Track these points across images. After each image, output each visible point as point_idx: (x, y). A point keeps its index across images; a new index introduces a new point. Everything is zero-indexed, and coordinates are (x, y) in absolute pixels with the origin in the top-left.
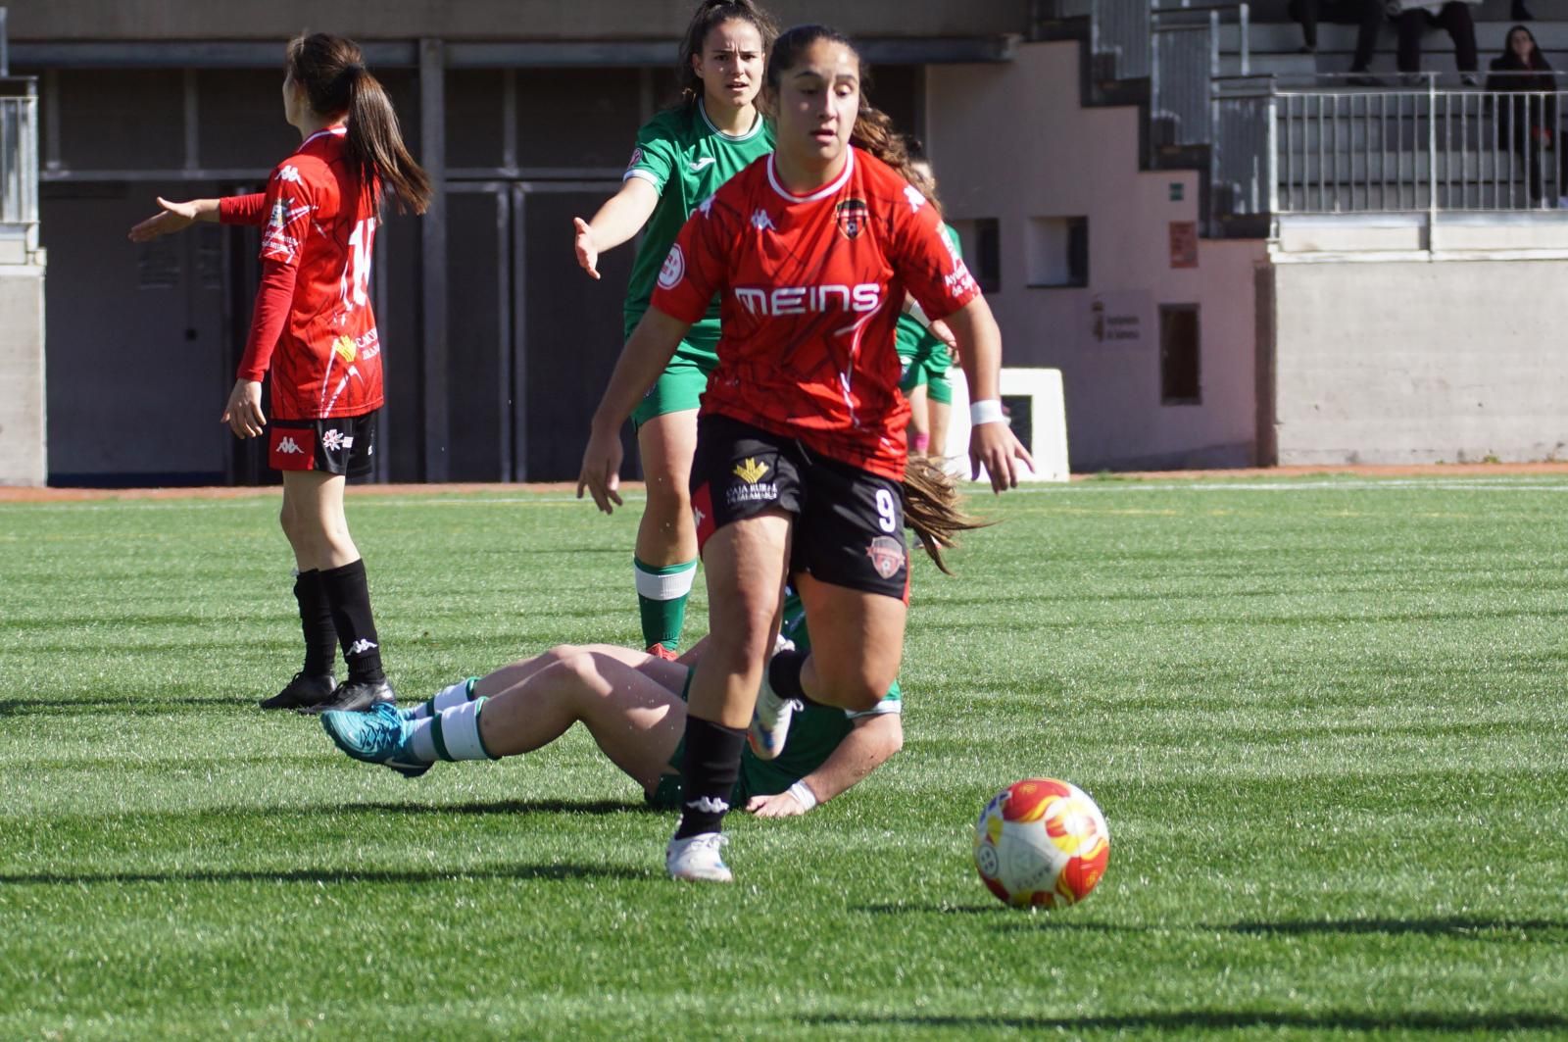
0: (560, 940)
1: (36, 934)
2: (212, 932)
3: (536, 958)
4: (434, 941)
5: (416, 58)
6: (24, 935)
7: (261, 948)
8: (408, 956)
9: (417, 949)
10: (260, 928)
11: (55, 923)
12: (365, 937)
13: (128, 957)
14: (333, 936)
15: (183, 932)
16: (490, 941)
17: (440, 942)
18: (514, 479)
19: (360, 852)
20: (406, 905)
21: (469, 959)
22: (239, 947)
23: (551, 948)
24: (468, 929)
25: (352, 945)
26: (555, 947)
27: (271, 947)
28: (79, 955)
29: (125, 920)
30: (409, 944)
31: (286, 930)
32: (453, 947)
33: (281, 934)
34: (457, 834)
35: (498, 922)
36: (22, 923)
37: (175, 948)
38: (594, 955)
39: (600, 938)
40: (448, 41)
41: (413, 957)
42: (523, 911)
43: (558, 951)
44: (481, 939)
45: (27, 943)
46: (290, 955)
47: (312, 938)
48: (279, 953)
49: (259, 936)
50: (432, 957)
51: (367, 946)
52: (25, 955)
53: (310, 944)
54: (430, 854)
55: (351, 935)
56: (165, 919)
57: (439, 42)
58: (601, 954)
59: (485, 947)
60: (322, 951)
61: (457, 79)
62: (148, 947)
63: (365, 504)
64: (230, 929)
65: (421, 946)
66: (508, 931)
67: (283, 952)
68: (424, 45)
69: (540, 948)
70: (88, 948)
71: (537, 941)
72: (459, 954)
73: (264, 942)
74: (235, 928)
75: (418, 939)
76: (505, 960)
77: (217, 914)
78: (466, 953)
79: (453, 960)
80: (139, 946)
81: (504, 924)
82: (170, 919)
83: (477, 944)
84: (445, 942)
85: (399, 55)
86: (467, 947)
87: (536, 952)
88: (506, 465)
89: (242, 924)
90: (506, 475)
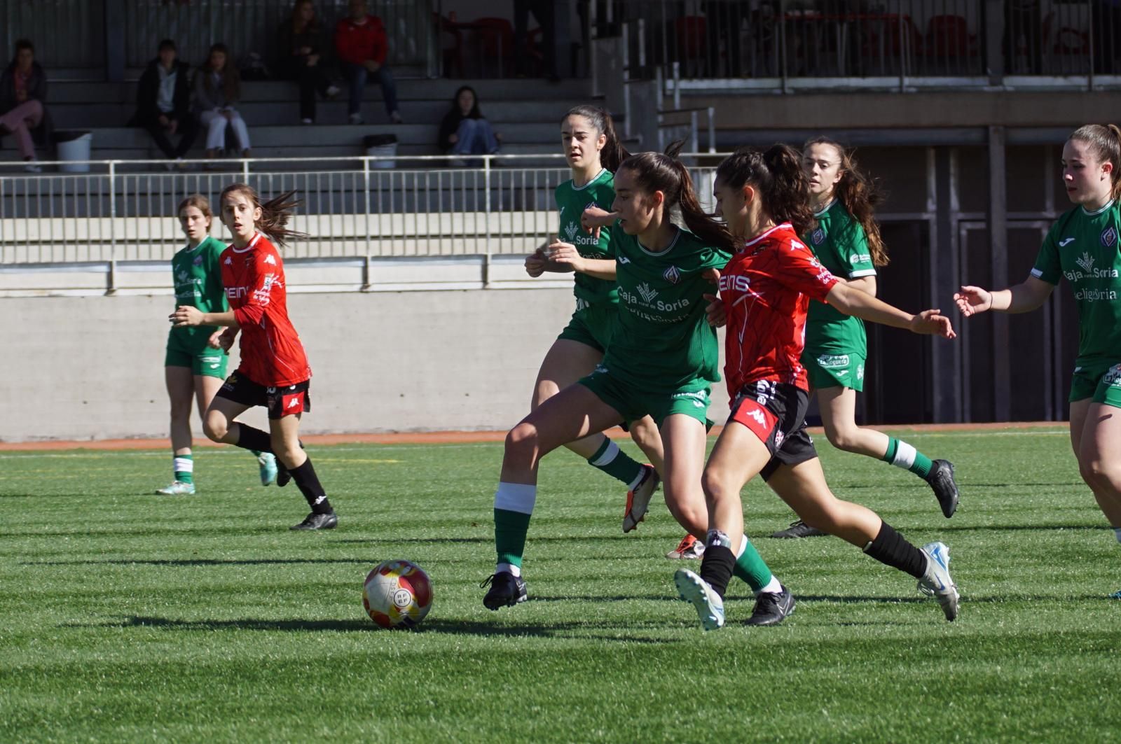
0: (1085, 725)
1: (736, 722)
2: (853, 720)
3: (1069, 737)
4: (1001, 725)
5: (986, 139)
6: (728, 722)
7: (885, 731)
8: (984, 735)
9: (989, 730)
10: (884, 718)
11: (749, 715)
12: (954, 723)
13: (797, 736)
14: (933, 723)
15: (833, 720)
16: (1037, 725)
17: (1004, 726)
18: (1054, 419)
19: (951, 667)
20: (982, 702)
21: (1024, 737)
22: (871, 732)
23: (1078, 730)
24: (1023, 719)
25: (946, 728)
26: (1081, 730)
27: (892, 730)
28: (764, 735)
29: (795, 713)
30: (984, 727)
31: (902, 719)
32: (1013, 729)
33: (898, 722)
34: (1016, 655)
35: (1044, 714)
36: (726, 716)
37: (828, 730)
38: (1108, 734)
39: (1112, 724)
40: (1006, 127)
41: (986, 736)
42: (1060, 707)
43: (1083, 732)
44: (1032, 724)
45: (729, 727)
46: (905, 734)
47: (918, 724)
48: (897, 734)
49: (883, 722)
50: (999, 735)
51: (956, 728)
52: (729, 735)
53: (917, 728)
54: (999, 668)
55: (945, 721)
56: (821, 713)
57: (1001, 128)
58: (1112, 734)
59: (1035, 729)
60: (926, 733)
61: (1014, 152)
62: (810, 730)
63: (956, 435)
64: (864, 718)
65: (992, 728)
66: (1050, 719)
67: (900, 733)
68: (991, 129)
69: (1071, 730)
70: (771, 730)
71: (1069, 726)
72: (1017, 734)
73: (887, 727)
74: (868, 718)
75: (991, 724)
76: (1048, 737)
77: (856, 708)
78: (1022, 733)
79: (1013, 738)
80: (804, 729)
81: (1048, 715)
82: (825, 712)
83: (1029, 727)
84: (1008, 727)
85: (975, 136)
86: (1023, 729)
87: (1068, 733)
88: (1049, 410)
89: (873, 715)
90: (1049, 416)
